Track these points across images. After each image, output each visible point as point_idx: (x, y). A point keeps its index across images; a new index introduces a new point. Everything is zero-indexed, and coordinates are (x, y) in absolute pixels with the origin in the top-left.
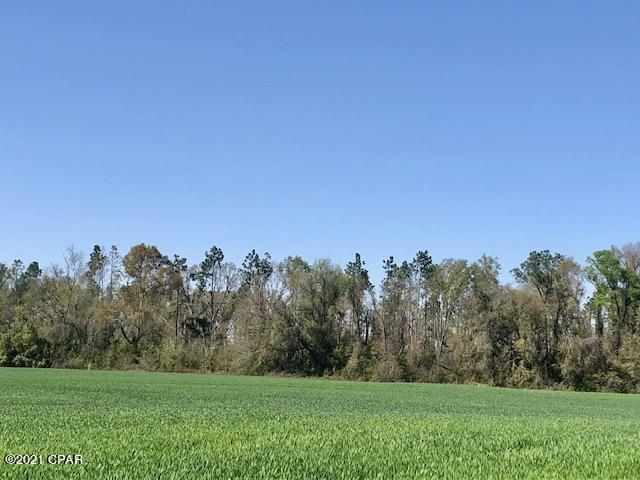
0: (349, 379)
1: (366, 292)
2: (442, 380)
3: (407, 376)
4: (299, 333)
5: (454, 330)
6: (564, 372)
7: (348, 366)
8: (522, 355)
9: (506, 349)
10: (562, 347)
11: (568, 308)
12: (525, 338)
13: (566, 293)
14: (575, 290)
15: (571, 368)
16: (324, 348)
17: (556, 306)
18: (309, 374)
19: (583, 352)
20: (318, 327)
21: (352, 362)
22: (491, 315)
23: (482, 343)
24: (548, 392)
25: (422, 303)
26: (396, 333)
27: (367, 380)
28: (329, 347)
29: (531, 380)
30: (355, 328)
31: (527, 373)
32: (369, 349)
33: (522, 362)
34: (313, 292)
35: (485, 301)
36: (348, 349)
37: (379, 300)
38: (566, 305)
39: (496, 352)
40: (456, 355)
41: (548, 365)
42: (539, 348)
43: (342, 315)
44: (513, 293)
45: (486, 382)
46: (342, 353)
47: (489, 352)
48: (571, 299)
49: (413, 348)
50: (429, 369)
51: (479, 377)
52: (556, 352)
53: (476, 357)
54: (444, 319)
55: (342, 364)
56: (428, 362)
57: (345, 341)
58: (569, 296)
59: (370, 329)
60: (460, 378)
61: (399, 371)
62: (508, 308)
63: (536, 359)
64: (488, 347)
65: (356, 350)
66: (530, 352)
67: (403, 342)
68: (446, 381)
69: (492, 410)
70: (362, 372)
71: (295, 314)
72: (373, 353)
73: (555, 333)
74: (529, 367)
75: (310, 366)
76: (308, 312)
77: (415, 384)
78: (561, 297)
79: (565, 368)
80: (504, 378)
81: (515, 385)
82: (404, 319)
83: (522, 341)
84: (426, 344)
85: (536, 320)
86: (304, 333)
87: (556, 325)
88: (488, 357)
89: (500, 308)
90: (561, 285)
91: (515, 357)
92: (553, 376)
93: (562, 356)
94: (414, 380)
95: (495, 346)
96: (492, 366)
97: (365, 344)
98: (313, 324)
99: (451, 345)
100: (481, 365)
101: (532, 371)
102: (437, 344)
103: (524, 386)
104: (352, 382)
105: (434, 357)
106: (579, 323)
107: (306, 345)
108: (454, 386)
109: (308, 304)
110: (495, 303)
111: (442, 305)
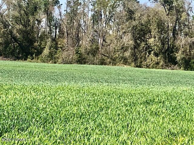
0: (44, 62)
1: (56, 7)
2: (103, 63)
3: (81, 60)
4: (11, 32)
5: (111, 32)
6: (178, 58)
7: (43, 54)
8: (153, 48)
9: (143, 45)
10: (177, 43)
11: (182, 19)
12: (155, 37)
13: (181, 10)
14: (187, 8)
15: (183, 56)
16: (28, 42)
17: (175, 17)
18: (17, 58)
19: (190, 46)
20: (24, 29)
21: (46, 51)
22: (134, 23)
23: (128, 40)
24: (168, 71)
25: (90, 14)
26: (74, 33)
27: (55, 63)
28: (31, 42)
29: (158, 63)
30: (48, 30)
31: (155, 59)
32: (57, 44)
33: (152, 52)
34: (20, 6)
35: (131, 14)
36: (43, 43)
37: (63, 13)
38: (181, 17)
39: (136, 46)
40: (112, 47)
41: (168, 54)
42: (163, 44)
43: (39, 22)
44: (147, 8)
45: (130, 64)
46: (40, 46)
47: (132, 46)
48: (184, 14)
49: (85, 43)
50: (94, 56)
51: (125, 61)
52: (173, 46)
53: (124, 49)
54: (104, 25)
55: (39, 52)
56: (94, 52)
57: (42, 38)
58: (183, 11)
59: (58, 30)
60: (114, 62)
61: (75, 57)
62: (144, 19)
63: (161, 50)
64: (132, 42)
65: (49, 44)
66: (158, 46)
67: (78, 39)
68: (105, 64)
69: (132, 80)
70: (52, 58)
71: (10, 21)
72: (59, 46)
73: (173, 35)
74: (156, 55)
75: (19, 54)
76: (17, 20)
77: (85, 65)
78: (178, 11)
79: (179, 56)
80: (141, 62)
81: (148, 67)
82: (80, 25)
83: (153, 39)
84: (93, 41)
85: (161, 25)
86: (15, 32)
87: (174, 30)
88: (131, 49)
89: (140, 18)
90: (179, 5)
91: (148, 49)
92: (171, 61)
93: (177, 50)
94: (85, 63)
95: (136, 42)
96: (134, 55)
97: (54, 40)
98: (21, 27)
99: (108, 41)
100: (127, 54)
101: (159, 58)
102: (100, 41)
103: (153, 68)
104: (46, 64)
105: (98, 49)
106: (189, 28)
107: (15, 38)
108: (110, 67)
109: (17, 14)
110: (137, 15)
111: (103, 16)
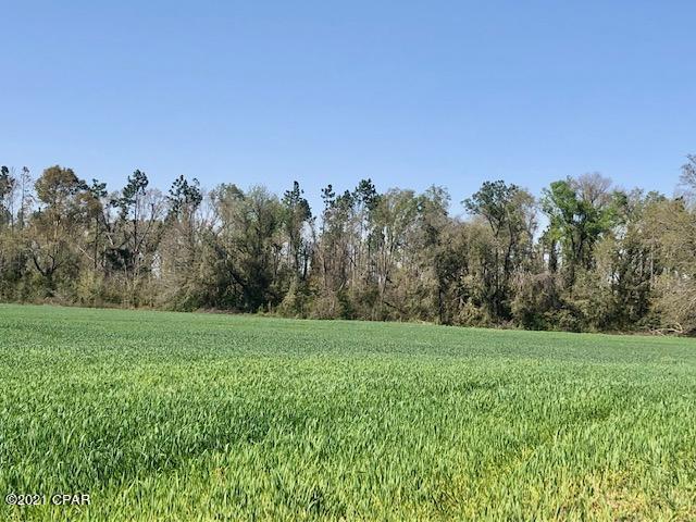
0: (285, 316)
1: (306, 223)
2: (385, 317)
3: (348, 314)
4: (231, 266)
5: (399, 265)
6: (514, 309)
7: (284, 303)
8: (471, 291)
9: (454, 286)
10: (512, 283)
11: (521, 242)
12: (474, 274)
13: (519, 227)
14: (528, 223)
15: (521, 306)
16: (258, 282)
17: (509, 239)
18: (242, 310)
19: (535, 289)
20: (253, 260)
21: (290, 298)
22: (439, 250)
23: (428, 278)
24: (497, 331)
25: (364, 236)
26: (337, 268)
27: (305, 318)
28: (264, 282)
29: (479, 318)
30: (293, 261)
31: (474, 310)
32: (307, 286)
33: (470, 299)
34: (248, 222)
35: (432, 234)
36: (284, 284)
37: (319, 232)
38: (518, 239)
39: (443, 289)
40: (400, 291)
41: (497, 302)
42: (488, 285)
43: (279, 248)
44: (462, 225)
45: (431, 320)
46: (279, 288)
47: (436, 288)
48: (523, 233)
49: (355, 284)
50: (371, 306)
51: (424, 315)
52: (506, 289)
53: (421, 293)
54: (389, 253)
55: (277, 300)
56: (371, 298)
57: (282, 276)
58: (521, 229)
59: (309, 263)
60: (405, 315)
61: (339, 308)
62: (458, 242)
63: (484, 296)
64: (435, 283)
65: (294, 285)
66: (479, 289)
67: (344, 277)
68: (390, 319)
69: (437, 348)
70: (299, 309)
71: (227, 245)
72: (311, 289)
73: (506, 269)
74: (477, 304)
75: (243, 302)
76: (241, 244)
77: (356, 322)
78: (514, 230)
79: (516, 305)
80: (451, 316)
81: (462, 323)
82: (346, 253)
83: (470, 277)
84: (369, 279)
85: (485, 252)
86: (237, 266)
87: (507, 261)
88: (434, 293)
89: (449, 241)
90: (515, 218)
91: (464, 293)
92: (502, 314)
93: (513, 294)
94: (355, 318)
95: (442, 282)
96: (438, 303)
97: (303, 278)
98: (246, 256)
99: (396, 281)
100: (427, 302)
101: (482, 308)
102: (381, 280)
103: (471, 325)
104: (288, 320)
105: (377, 293)
106: (532, 258)
107: (236, 276)
108: (397, 324)
109: (241, 235)
110: (444, 236)
111: (386, 238)
